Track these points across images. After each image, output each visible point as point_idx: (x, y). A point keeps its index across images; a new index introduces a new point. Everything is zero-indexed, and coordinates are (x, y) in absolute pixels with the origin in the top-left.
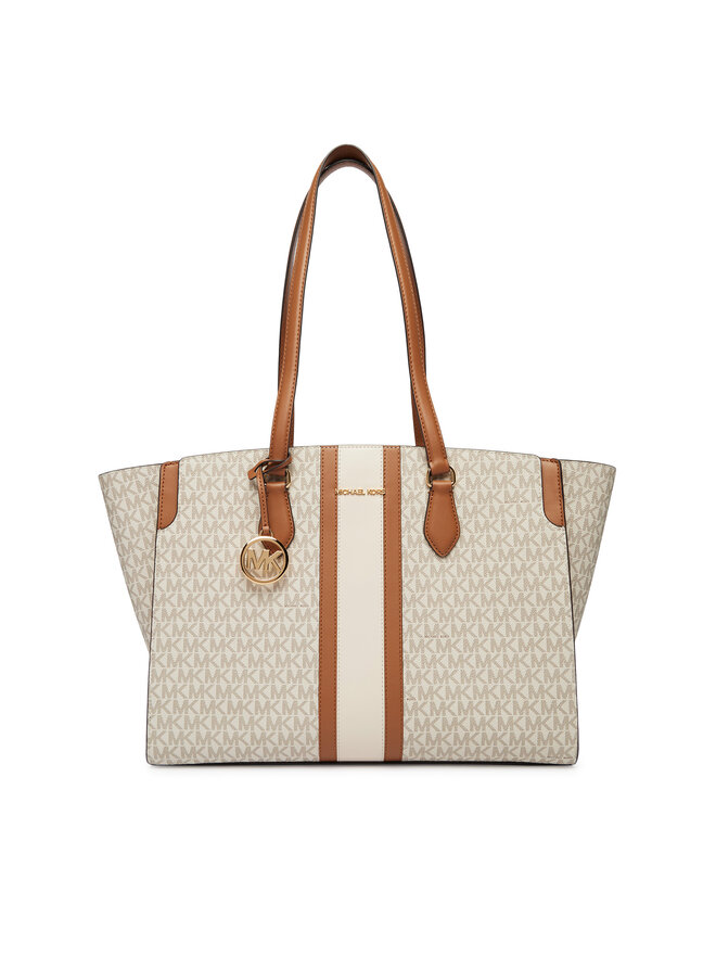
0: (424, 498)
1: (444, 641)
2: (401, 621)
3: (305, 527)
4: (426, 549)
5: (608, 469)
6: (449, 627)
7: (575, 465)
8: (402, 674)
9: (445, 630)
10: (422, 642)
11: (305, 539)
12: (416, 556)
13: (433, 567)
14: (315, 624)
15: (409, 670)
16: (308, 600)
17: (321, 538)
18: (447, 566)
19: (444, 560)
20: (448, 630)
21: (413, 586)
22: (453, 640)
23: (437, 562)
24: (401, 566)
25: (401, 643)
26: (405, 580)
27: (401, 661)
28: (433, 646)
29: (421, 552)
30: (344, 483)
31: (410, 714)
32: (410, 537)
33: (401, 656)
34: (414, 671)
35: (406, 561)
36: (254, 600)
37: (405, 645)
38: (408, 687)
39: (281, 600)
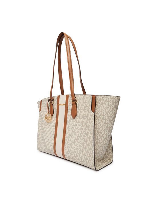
0: (71, 106)
1: (72, 137)
3: (55, 111)
5: (118, 98)
6: (74, 134)
7: (103, 96)
10: (69, 136)
15: (66, 142)
18: (75, 120)
21: (68, 124)
22: (74, 137)
23: (73, 120)
25: (65, 136)
26: (67, 123)
29: (71, 117)
30: (60, 103)
31: (65, 151)
36: (48, 125)
37: (66, 137)
38: (65, 145)
39: (51, 125)
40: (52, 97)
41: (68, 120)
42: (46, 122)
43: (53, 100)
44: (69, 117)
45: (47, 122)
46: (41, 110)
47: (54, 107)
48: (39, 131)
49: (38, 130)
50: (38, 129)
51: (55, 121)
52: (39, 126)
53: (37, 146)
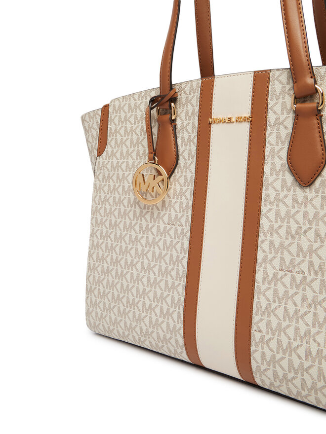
0: (289, 123)
1: (299, 278)
2: (256, 250)
3: (186, 154)
4: (289, 178)
6: (306, 263)
8: (252, 303)
9: (301, 266)
10: (276, 274)
11: (186, 166)
12: (278, 185)
13: (295, 198)
14: (186, 243)
15: (260, 301)
16: (183, 221)
17: (197, 164)
18: (310, 196)
19: (307, 190)
20: (305, 267)
21: (272, 215)
22: (309, 278)
23: (299, 193)
24: (261, 194)
25: (255, 272)
26: (264, 209)
27: (253, 290)
28: (287, 280)
29: (284, 181)
31: (257, 346)
32: (273, 165)
33: (253, 286)
34: (264, 303)
35: (267, 190)
36: (148, 217)
37: (259, 276)
38: (256, 318)
39: (166, 218)
40: (171, 87)
41: (268, 193)
42: (137, 203)
43: (174, 99)
44: (271, 179)
45: (143, 202)
46: (108, 149)
47: (179, 135)
48: (94, 246)
49: (92, 241)
50: (93, 234)
51: (188, 199)
52: (96, 224)
53: (88, 313)
